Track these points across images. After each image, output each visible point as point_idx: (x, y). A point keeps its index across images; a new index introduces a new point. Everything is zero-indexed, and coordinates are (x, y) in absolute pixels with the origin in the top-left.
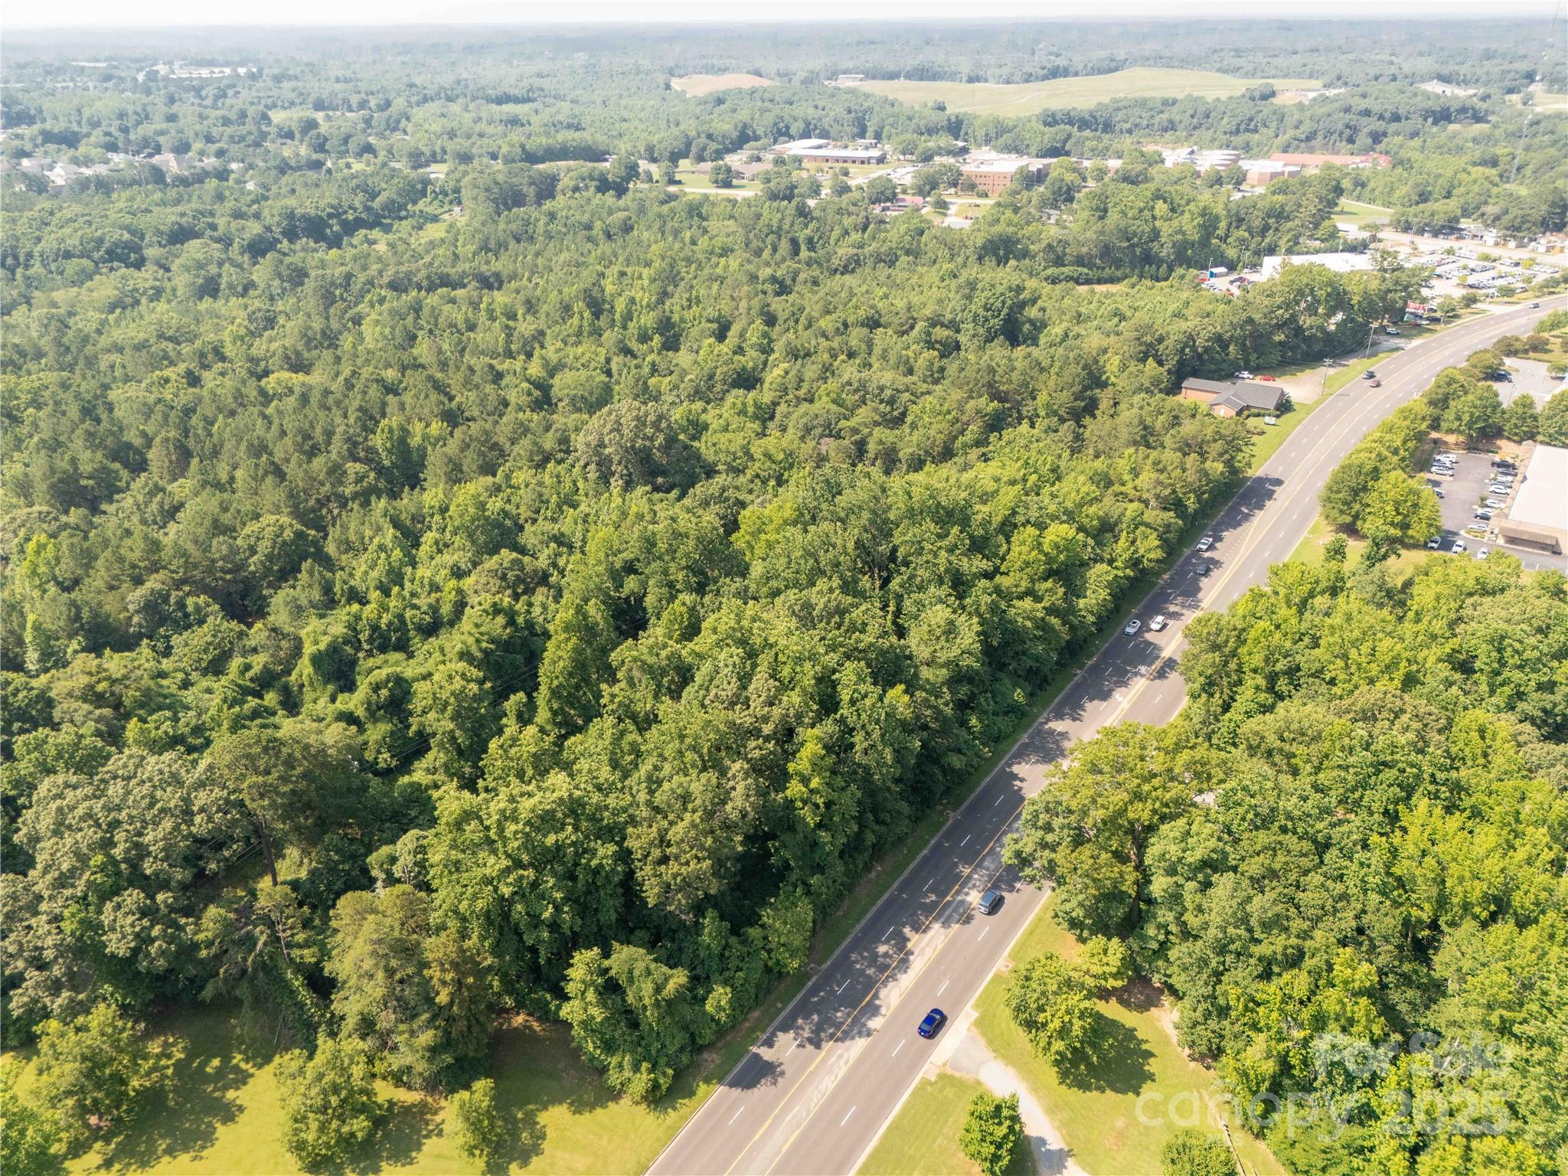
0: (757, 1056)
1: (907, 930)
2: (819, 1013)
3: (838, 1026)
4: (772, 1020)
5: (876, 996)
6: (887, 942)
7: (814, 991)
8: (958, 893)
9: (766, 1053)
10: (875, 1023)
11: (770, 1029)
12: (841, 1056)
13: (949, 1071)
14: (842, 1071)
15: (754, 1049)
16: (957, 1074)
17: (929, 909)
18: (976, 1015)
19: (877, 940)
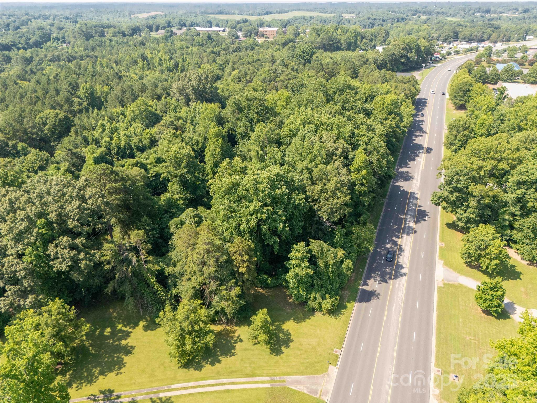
0: (363, 290)
1: (394, 238)
2: (379, 271)
3: (390, 274)
4: (362, 275)
5: (398, 262)
6: (389, 243)
7: (371, 263)
8: (405, 224)
9: (367, 288)
10: (403, 271)
11: (363, 279)
12: (399, 284)
13: (447, 282)
14: (404, 289)
15: (361, 287)
16: (450, 283)
17: (398, 230)
18: (442, 262)
19: (385, 243)
